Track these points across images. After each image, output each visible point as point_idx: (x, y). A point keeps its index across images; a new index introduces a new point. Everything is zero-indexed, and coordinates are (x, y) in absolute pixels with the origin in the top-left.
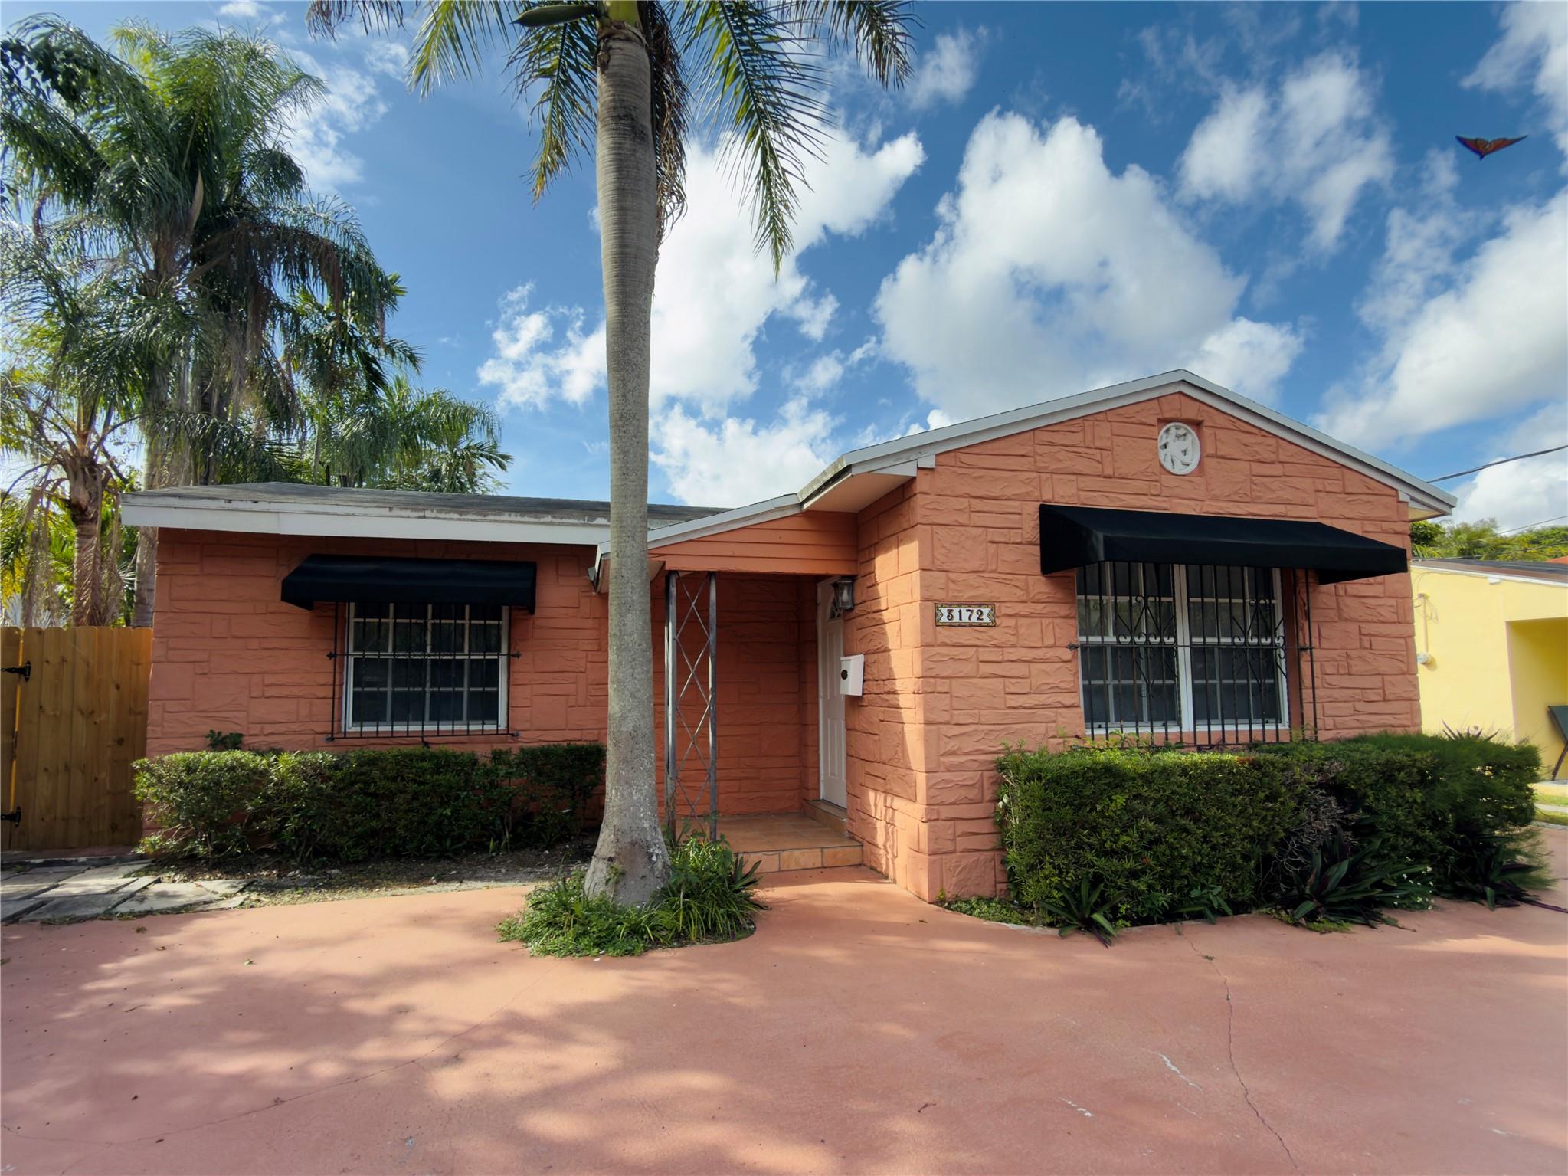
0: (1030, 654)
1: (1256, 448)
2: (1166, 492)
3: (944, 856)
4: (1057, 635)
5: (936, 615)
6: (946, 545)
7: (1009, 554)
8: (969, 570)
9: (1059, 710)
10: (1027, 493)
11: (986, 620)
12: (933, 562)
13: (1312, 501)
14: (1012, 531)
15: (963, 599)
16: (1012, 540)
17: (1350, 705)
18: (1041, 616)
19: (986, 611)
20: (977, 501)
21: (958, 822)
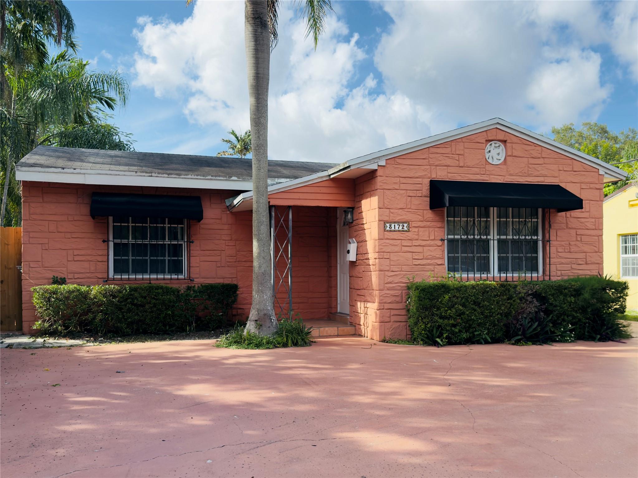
0: (424, 243)
1: (531, 152)
2: (488, 173)
3: (386, 323)
4: (436, 235)
5: (385, 227)
6: (389, 198)
7: (416, 201)
8: (400, 208)
9: (436, 266)
10: (425, 175)
11: (405, 229)
12: (384, 205)
13: (556, 175)
14: (418, 191)
15: (396, 220)
16: (418, 195)
17: (570, 265)
18: (429, 227)
19: (405, 225)
20: (403, 179)
21: (391, 310)
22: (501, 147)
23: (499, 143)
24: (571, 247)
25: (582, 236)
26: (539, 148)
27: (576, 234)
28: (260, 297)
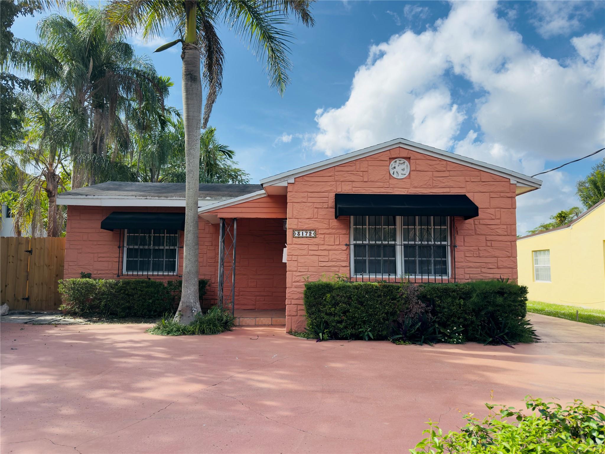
0: (330, 247)
1: (435, 166)
2: (391, 186)
3: (293, 317)
4: (340, 241)
5: (293, 234)
6: (297, 209)
7: (322, 212)
8: (307, 218)
9: (340, 268)
10: (331, 190)
11: (313, 235)
12: (293, 216)
13: (463, 186)
14: (324, 204)
15: (304, 228)
16: (324, 207)
18: (334, 234)
19: (313, 232)
20: (311, 193)
21: (298, 306)
22: (406, 164)
23: (403, 160)
24: (480, 252)
25: (493, 242)
26: (445, 163)
27: (486, 240)
28: (185, 291)
